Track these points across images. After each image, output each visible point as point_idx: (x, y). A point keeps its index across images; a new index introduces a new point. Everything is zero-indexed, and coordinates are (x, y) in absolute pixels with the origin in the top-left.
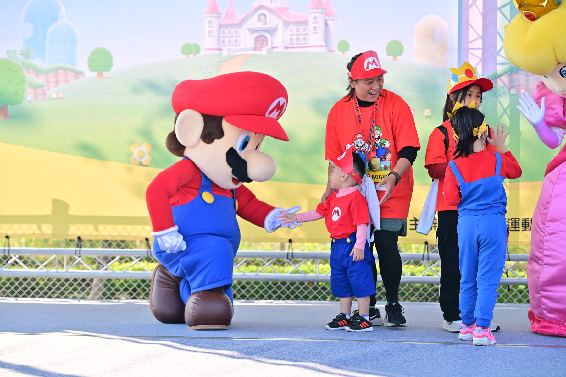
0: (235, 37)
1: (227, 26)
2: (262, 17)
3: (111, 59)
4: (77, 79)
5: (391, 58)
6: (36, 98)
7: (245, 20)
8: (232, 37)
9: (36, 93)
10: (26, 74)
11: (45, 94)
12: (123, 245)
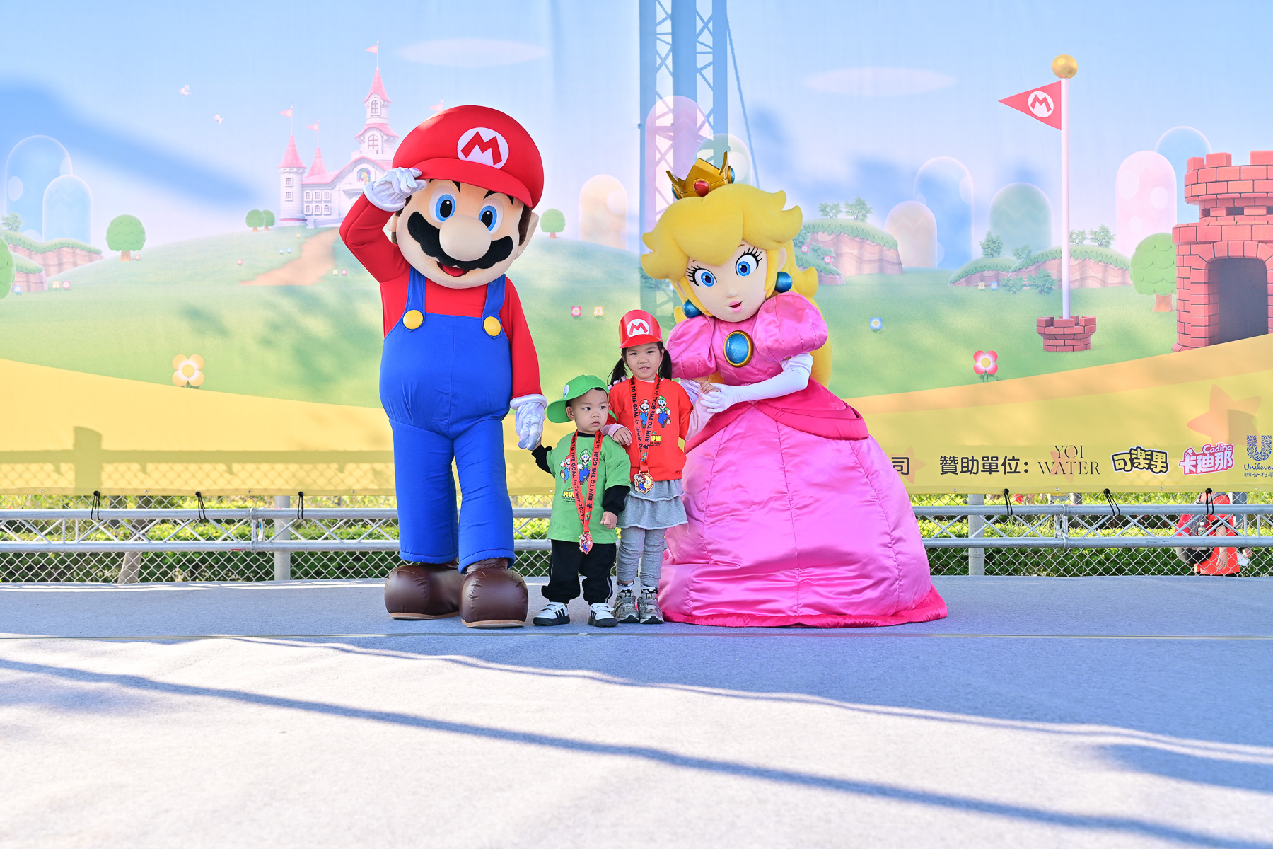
0: (325, 202)
1: (313, 185)
2: (365, 174)
3: (143, 232)
4: (91, 261)
5: (548, 234)
6: (29, 289)
7: (339, 177)
8: (320, 202)
9: (28, 282)
10: (13, 253)
11: (42, 283)
12: (166, 502)
